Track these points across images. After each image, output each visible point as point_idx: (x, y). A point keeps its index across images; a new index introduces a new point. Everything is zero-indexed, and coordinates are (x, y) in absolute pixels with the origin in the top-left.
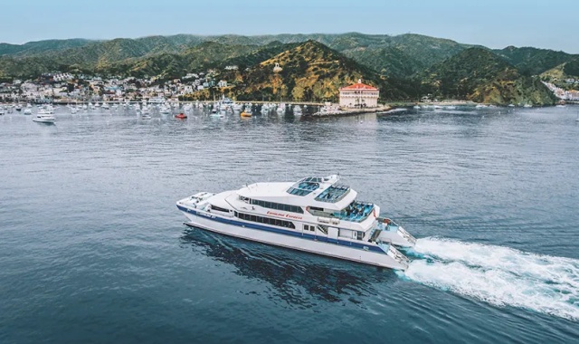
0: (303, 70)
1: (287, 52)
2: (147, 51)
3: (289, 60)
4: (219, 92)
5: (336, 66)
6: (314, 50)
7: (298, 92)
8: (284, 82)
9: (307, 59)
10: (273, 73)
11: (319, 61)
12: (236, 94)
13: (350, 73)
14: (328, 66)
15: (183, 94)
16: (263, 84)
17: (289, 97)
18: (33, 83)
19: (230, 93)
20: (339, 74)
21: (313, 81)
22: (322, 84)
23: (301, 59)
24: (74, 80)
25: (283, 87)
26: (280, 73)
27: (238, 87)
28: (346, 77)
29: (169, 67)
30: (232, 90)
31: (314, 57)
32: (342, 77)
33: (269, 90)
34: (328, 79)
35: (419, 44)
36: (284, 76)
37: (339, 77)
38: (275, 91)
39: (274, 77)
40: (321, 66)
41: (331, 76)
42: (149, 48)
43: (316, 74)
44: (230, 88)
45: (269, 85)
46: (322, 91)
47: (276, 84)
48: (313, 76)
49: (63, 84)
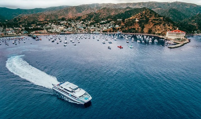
0: (147, 21)
1: (140, 13)
2: (83, 10)
3: (140, 17)
4: (116, 29)
5: (161, 20)
6: (150, 13)
7: (146, 30)
8: (140, 26)
9: (148, 17)
10: (135, 22)
11: (153, 18)
12: (122, 30)
13: (168, 23)
14: (157, 20)
15: (104, 30)
16: (132, 27)
17: (142, 32)
18: (55, 24)
19: (120, 30)
20: (163, 23)
21: (152, 26)
22: (156, 27)
23: (146, 16)
24: (67, 23)
25: (140, 28)
26: (138, 22)
27: (123, 27)
28: (166, 25)
29: (93, 17)
30: (121, 28)
31: (151, 16)
32: (164, 25)
33: (134, 29)
34: (158, 25)
35: (181, 6)
36: (140, 24)
37: (163, 25)
38: (136, 29)
39: (136, 24)
40: (154, 20)
41: (159, 24)
42: (83, 9)
43: (152, 23)
44: (120, 28)
45: (134, 27)
46: (156, 30)
47: (137, 26)
48: (151, 24)
49: (64, 25)
